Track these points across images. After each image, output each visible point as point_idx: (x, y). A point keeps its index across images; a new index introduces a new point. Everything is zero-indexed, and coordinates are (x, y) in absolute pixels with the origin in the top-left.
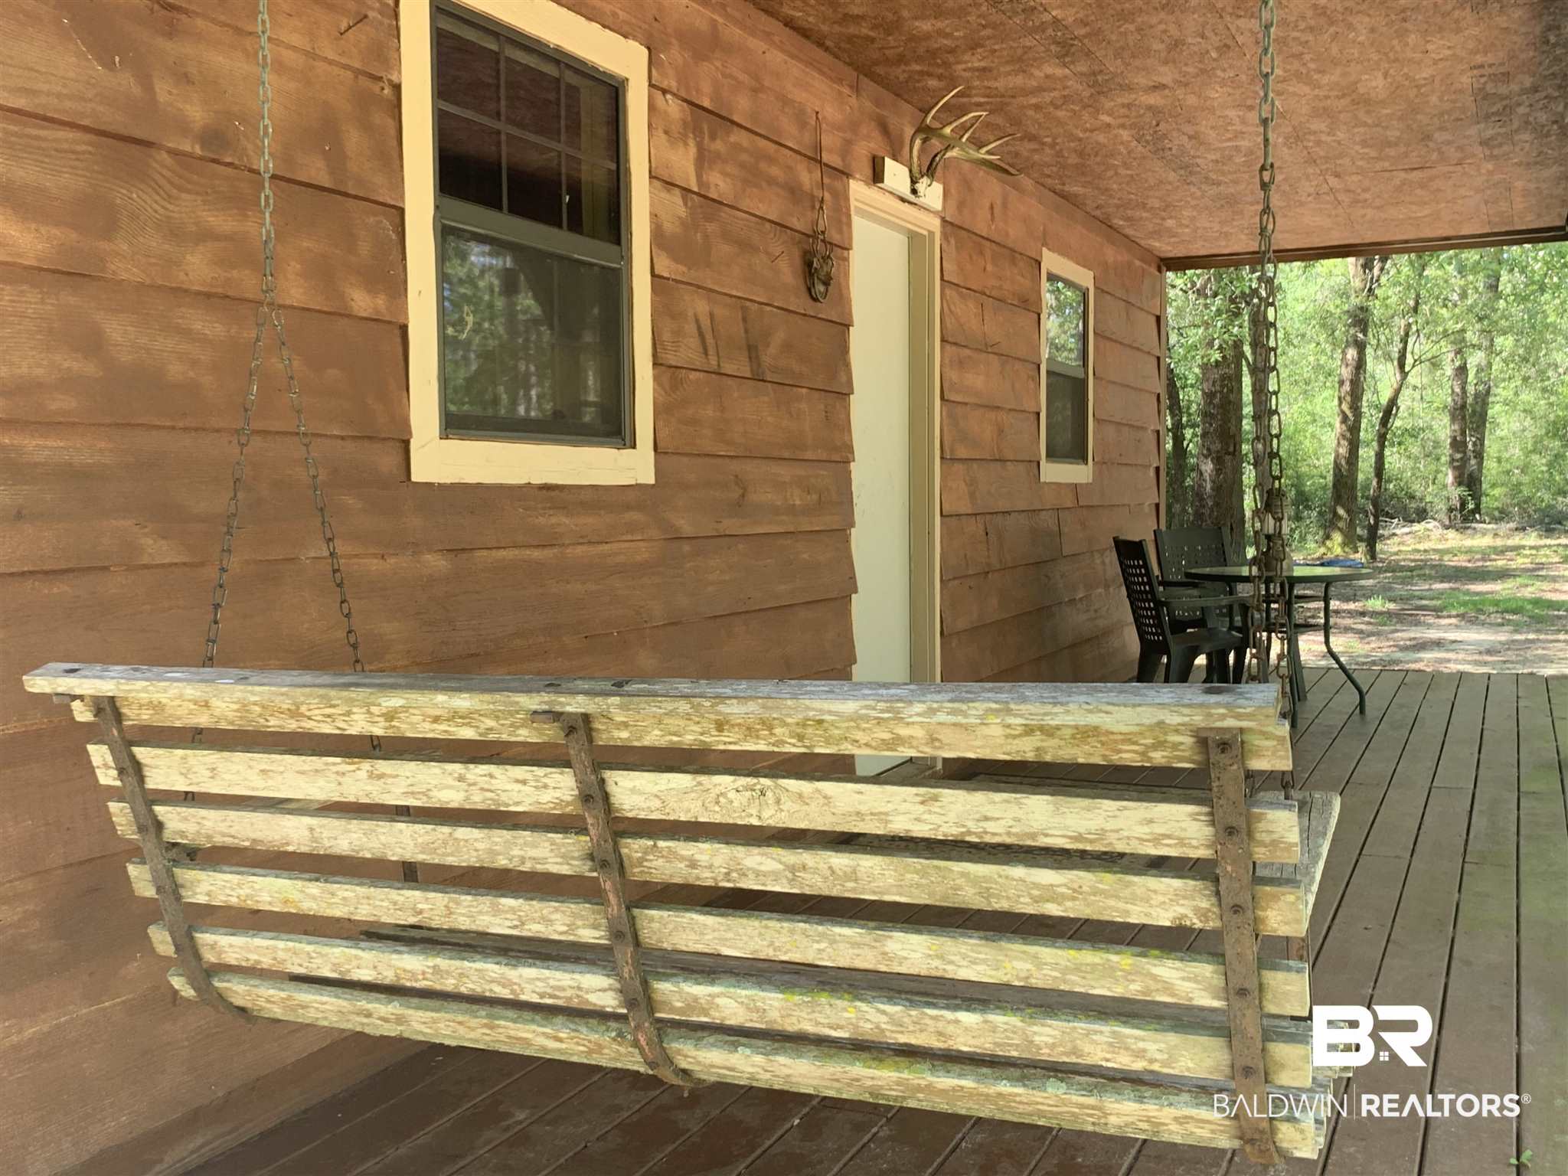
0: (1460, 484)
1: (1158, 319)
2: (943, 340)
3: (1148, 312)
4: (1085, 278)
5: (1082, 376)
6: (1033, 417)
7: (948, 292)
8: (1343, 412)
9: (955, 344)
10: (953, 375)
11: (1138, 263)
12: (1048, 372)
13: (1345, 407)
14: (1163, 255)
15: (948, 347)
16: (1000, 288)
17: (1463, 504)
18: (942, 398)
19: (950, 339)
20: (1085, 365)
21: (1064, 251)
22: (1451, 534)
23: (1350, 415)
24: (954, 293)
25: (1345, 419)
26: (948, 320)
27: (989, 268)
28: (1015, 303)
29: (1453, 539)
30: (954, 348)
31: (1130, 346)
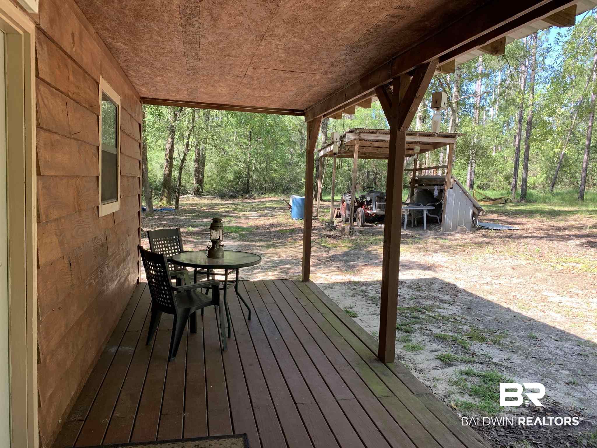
0: (197, 183)
1: (140, 125)
2: (38, 126)
3: (136, 121)
4: (117, 98)
5: (115, 153)
6: (95, 179)
7: (42, 88)
8: (167, 159)
9: (49, 131)
10: (46, 155)
11: (135, 97)
12: (103, 151)
13: (167, 158)
14: (142, 96)
15: (42, 132)
16: (78, 94)
17: (198, 190)
18: (39, 173)
19: (44, 127)
20: (117, 146)
21: (110, 81)
22: (196, 198)
23: (169, 160)
24: (47, 91)
25: (167, 161)
26: (42, 111)
27: (71, 78)
28: (87, 106)
29: (197, 200)
30: (47, 134)
31: (132, 138)
